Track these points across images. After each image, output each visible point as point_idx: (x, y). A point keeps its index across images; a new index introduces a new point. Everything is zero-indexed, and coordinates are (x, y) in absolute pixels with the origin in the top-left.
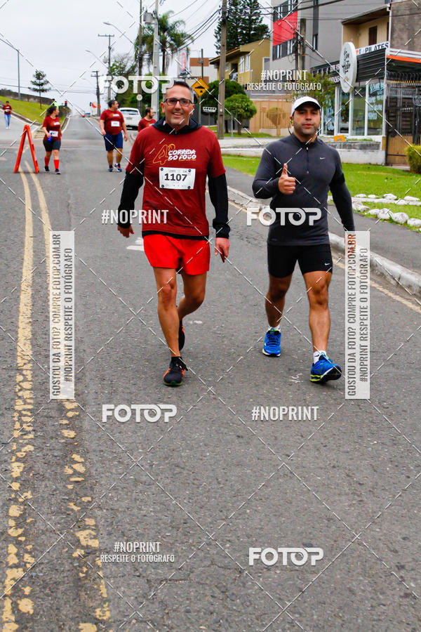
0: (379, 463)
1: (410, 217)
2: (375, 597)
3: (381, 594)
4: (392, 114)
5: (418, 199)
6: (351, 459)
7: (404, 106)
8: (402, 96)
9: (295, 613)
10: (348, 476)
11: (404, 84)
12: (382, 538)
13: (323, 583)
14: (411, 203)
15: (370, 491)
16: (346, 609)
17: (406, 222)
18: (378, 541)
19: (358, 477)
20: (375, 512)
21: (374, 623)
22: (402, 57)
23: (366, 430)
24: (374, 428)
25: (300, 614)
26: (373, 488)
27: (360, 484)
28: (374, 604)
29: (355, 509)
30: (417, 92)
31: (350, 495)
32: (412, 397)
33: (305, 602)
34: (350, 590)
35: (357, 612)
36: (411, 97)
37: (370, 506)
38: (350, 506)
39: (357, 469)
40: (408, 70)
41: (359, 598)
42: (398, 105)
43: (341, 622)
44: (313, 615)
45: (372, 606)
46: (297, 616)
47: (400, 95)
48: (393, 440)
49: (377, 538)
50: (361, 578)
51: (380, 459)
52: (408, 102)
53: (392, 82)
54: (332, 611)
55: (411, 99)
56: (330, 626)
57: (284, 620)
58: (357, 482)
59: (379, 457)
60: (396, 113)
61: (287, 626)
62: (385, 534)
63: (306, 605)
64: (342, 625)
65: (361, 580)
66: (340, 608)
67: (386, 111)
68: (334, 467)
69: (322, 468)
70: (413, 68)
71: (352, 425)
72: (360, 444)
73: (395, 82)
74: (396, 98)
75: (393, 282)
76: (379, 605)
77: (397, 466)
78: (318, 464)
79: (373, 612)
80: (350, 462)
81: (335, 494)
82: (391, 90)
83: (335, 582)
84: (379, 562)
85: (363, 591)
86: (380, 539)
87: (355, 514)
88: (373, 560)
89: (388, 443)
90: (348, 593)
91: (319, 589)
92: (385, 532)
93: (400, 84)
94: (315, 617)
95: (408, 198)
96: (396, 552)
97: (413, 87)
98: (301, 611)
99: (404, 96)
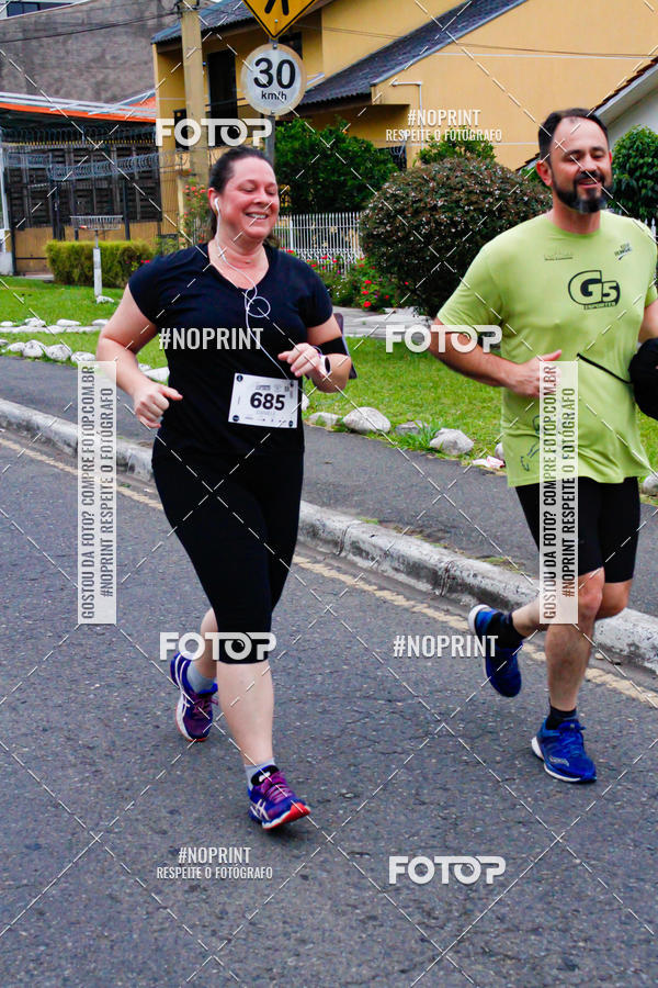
0: (111, 714)
1: (74, 351)
2: (149, 900)
3: (157, 894)
4: (16, 195)
5: (78, 323)
6: (66, 715)
7: (32, 182)
8: (29, 166)
9: (38, 946)
10: (69, 739)
11: (30, 146)
12: (139, 817)
13: (70, 895)
14: (69, 330)
15: (106, 755)
16: (112, 923)
17: (69, 358)
18: (135, 824)
19: (84, 739)
20: (121, 784)
21: (156, 935)
22: (19, 105)
23: (79, 670)
24: (90, 665)
25: (47, 945)
26: (109, 750)
27: (88, 747)
28: (150, 910)
29: (91, 784)
30: (50, 159)
31: (79, 766)
32: (136, 614)
33: (50, 927)
34: (111, 896)
35: (129, 925)
36: (42, 166)
37: (111, 775)
38: (82, 781)
39: (80, 727)
40: (32, 125)
41: (125, 906)
42: (25, 181)
43: (109, 943)
44: (66, 943)
45: (147, 913)
46: (42, 948)
47: (25, 165)
48: (123, 679)
49: (134, 817)
50: (123, 878)
51: (110, 708)
52: (38, 175)
53: (11, 145)
54: (92, 932)
55: (44, 169)
56: (94, 952)
57: (24, 958)
58: (84, 746)
59: (109, 706)
60: (22, 193)
61: (32, 965)
62: (143, 812)
63: (52, 930)
64: (112, 947)
65: (123, 881)
66: (104, 925)
67: (6, 190)
68: (45, 730)
69: (26, 735)
70: (40, 122)
71: (57, 667)
72: (75, 692)
73: (14, 145)
74: (19, 169)
75: (68, 450)
76: (158, 909)
77: (136, 714)
78: (19, 729)
79: (152, 921)
80: (68, 719)
81: (56, 768)
82: (10, 158)
83: (86, 891)
84: (143, 851)
85: (131, 895)
86: (137, 820)
87: (92, 792)
88: (135, 851)
89: (117, 684)
90: (109, 902)
91: (65, 904)
92: (141, 808)
93: (22, 148)
94: (70, 944)
95: (62, 322)
96: (165, 833)
97: (43, 152)
98: (47, 941)
99: (31, 166)
